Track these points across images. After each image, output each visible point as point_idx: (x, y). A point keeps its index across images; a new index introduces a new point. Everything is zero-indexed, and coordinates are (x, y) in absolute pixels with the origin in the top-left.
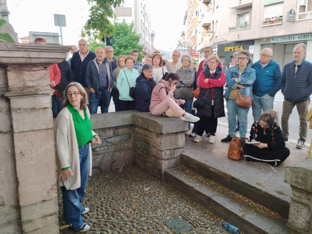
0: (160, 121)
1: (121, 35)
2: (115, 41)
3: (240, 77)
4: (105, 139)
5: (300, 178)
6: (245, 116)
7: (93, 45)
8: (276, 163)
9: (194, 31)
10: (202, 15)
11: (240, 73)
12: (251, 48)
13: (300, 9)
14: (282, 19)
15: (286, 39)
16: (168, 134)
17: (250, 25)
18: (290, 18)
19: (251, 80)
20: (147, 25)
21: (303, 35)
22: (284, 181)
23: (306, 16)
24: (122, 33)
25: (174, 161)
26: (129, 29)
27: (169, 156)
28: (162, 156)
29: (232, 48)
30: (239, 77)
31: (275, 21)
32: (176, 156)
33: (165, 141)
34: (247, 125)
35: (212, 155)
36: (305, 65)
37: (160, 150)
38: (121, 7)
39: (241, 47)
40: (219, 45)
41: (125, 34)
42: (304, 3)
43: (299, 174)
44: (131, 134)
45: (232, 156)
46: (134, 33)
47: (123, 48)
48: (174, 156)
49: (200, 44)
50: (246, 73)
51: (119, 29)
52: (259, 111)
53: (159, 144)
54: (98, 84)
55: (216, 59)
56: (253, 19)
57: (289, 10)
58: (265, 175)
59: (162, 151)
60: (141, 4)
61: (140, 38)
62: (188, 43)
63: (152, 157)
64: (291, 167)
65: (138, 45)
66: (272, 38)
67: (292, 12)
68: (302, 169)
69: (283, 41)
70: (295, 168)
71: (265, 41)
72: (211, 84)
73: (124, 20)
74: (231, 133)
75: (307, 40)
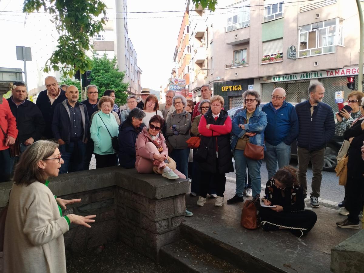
0: (153, 182)
1: (101, 71)
2: (94, 79)
3: (248, 123)
4: (78, 208)
5: (353, 267)
6: (258, 171)
7: (67, 83)
8: (302, 233)
9: (186, 69)
10: (195, 51)
11: (248, 118)
12: (251, 87)
13: (300, 45)
14: (282, 57)
15: (287, 78)
16: (164, 199)
17: (248, 62)
18: (290, 55)
19: (261, 125)
20: (132, 61)
21: (305, 73)
22: (330, 270)
23: (307, 53)
24: (102, 70)
25: (172, 235)
26: (111, 65)
27: (166, 228)
28: (156, 229)
29: (230, 87)
30: (246, 123)
31: (275, 58)
32: (175, 227)
33: (159, 208)
34: (261, 182)
35: (221, 224)
36: (322, 106)
37: (153, 221)
38: (102, 40)
39: (240, 86)
40: (215, 84)
41: (107, 71)
42: (305, 39)
43: (352, 261)
44: (113, 198)
45: (247, 225)
46: (117, 70)
47: (104, 87)
48: (173, 228)
49: (194, 83)
50: (256, 117)
51: (98, 65)
52: (274, 163)
53: (153, 212)
54: (69, 134)
55: (220, 101)
56: (251, 56)
57: (290, 47)
58: (292, 251)
59: (156, 222)
60: (125, 37)
61: (124, 75)
62: (180, 81)
63: (143, 230)
64: (339, 251)
65: (122, 84)
66: (272, 77)
67: (293, 49)
68: (355, 253)
69: (284, 81)
70: (345, 252)
71: (265, 80)
72: (215, 131)
73: (105, 55)
74: (239, 191)
75: (310, 79)
